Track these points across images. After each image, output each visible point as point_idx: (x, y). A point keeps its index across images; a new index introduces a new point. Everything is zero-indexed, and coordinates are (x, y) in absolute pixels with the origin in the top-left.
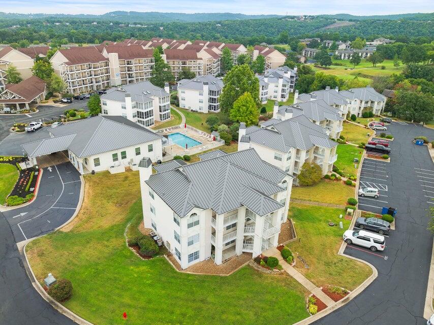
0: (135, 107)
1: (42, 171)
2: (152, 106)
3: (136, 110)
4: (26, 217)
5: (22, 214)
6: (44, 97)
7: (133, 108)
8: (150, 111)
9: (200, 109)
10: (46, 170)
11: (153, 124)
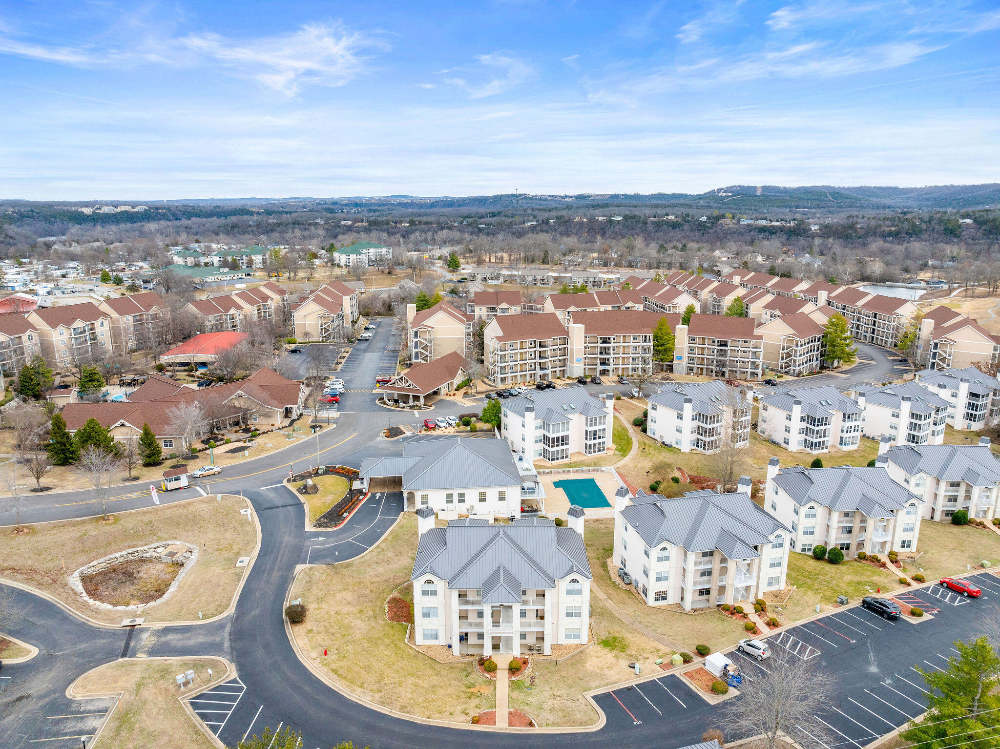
0: (541, 427)
1: (369, 495)
2: (568, 430)
3: (541, 433)
4: (322, 543)
5: (321, 539)
6: (455, 387)
7: (536, 428)
8: (563, 437)
9: (677, 443)
10: (374, 495)
11: (567, 457)
